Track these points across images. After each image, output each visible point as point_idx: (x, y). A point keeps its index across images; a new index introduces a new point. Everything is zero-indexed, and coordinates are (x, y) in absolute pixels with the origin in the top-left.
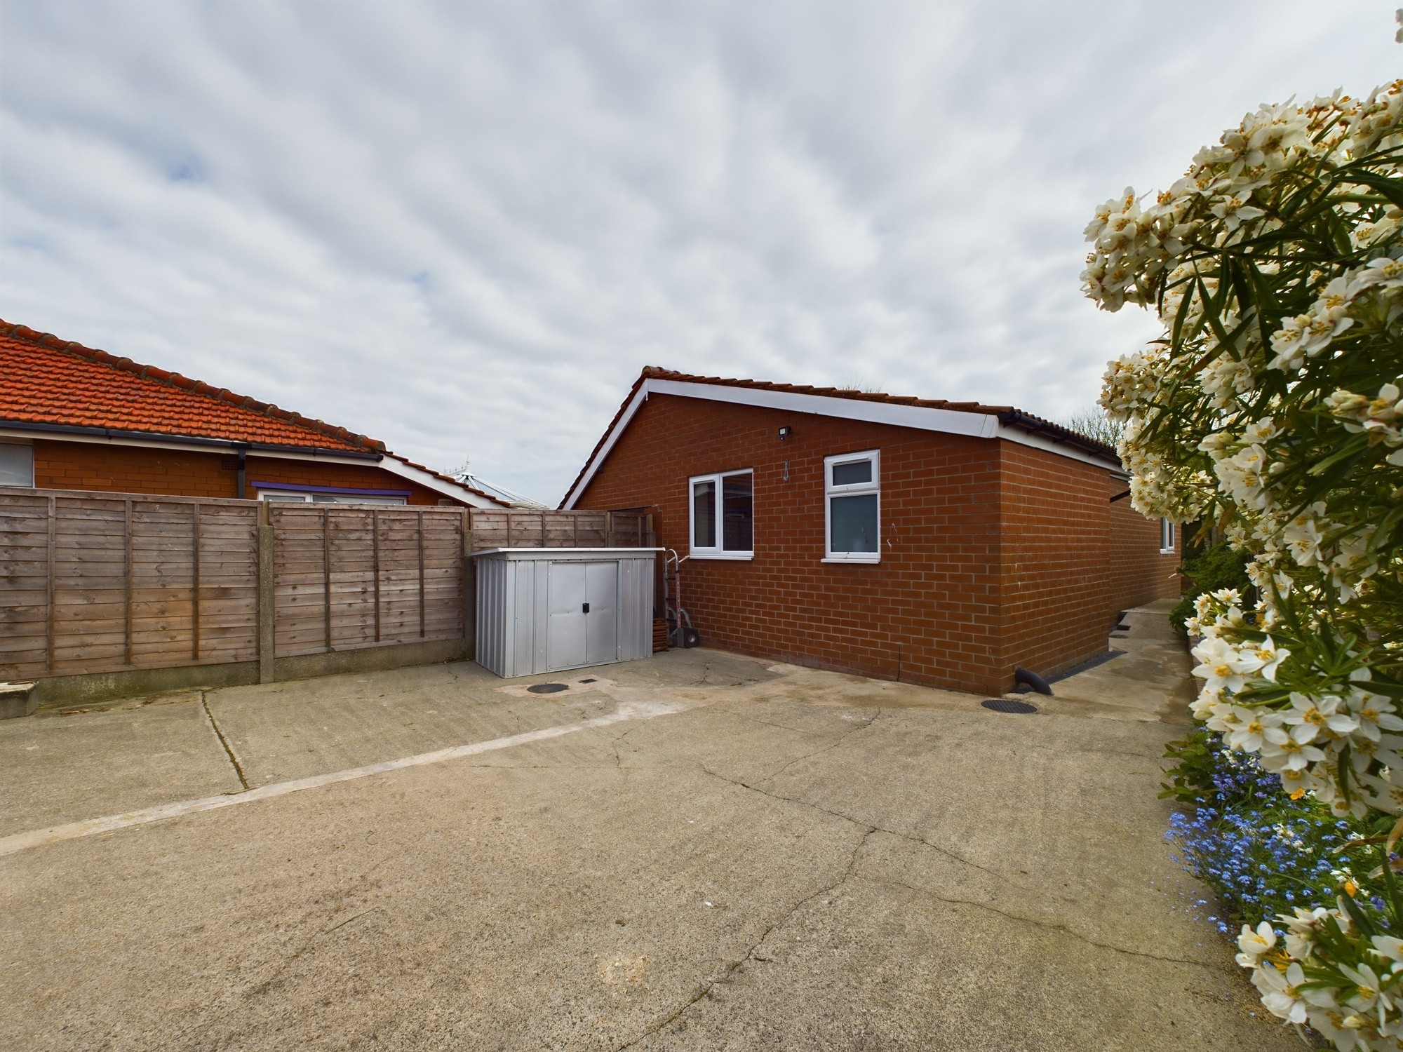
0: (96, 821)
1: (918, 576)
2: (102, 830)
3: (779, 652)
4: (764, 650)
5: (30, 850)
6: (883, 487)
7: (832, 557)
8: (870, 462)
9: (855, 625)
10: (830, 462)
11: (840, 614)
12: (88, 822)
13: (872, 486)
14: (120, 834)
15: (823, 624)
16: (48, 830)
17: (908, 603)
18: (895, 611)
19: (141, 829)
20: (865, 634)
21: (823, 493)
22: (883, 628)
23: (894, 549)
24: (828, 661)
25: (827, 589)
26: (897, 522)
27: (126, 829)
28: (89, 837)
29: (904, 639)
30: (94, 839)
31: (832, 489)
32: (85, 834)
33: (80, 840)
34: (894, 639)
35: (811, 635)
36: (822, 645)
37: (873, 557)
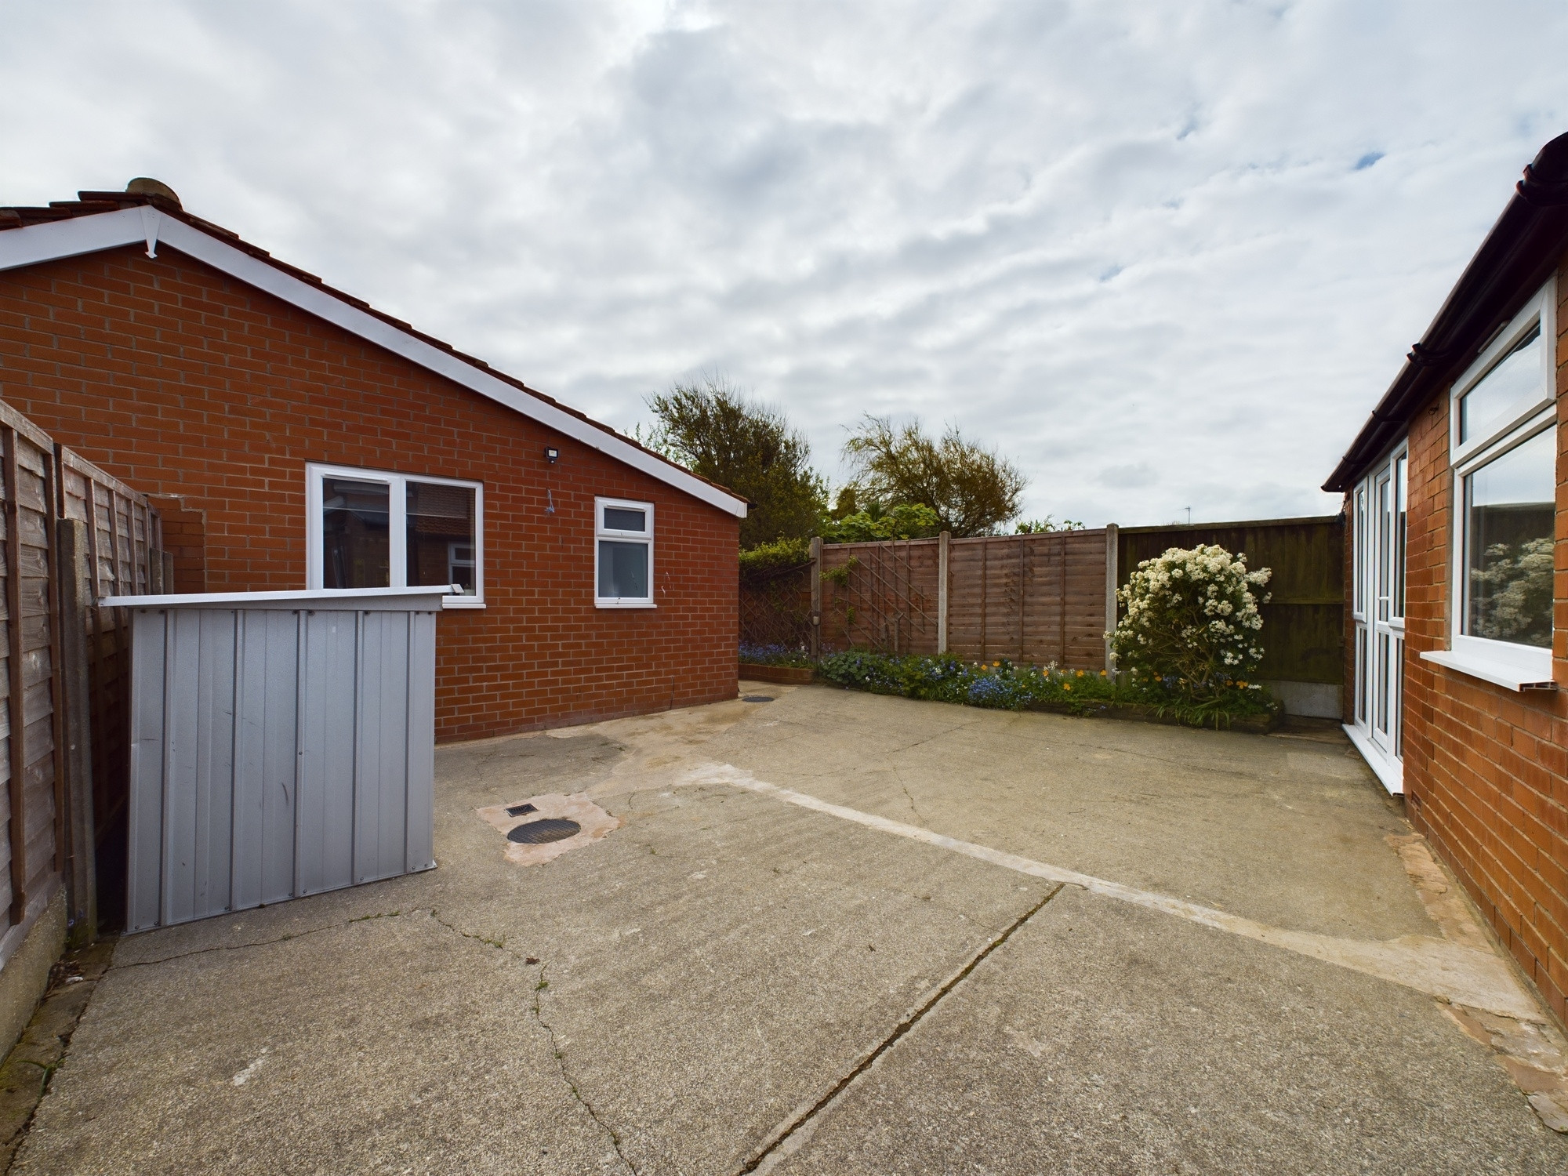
0: (1217, 925)
1: (686, 617)
2: (1216, 912)
3: (532, 720)
4: (506, 723)
5: (1284, 925)
6: (656, 539)
7: (601, 602)
8: (644, 513)
9: (629, 668)
10: (602, 503)
11: (615, 660)
12: (1225, 928)
13: (646, 535)
14: (1203, 899)
15: (594, 674)
16: (1266, 940)
17: (678, 641)
18: (667, 649)
19: (1185, 896)
20: (640, 675)
21: (592, 534)
22: (658, 666)
23: (668, 594)
24: (600, 711)
25: (599, 636)
26: (670, 572)
27: (1196, 902)
28: (1230, 912)
29: (675, 672)
30: (1227, 907)
31: (602, 532)
32: (1232, 917)
33: (1239, 913)
34: (667, 673)
35: (580, 689)
36: (594, 696)
37: (646, 602)
